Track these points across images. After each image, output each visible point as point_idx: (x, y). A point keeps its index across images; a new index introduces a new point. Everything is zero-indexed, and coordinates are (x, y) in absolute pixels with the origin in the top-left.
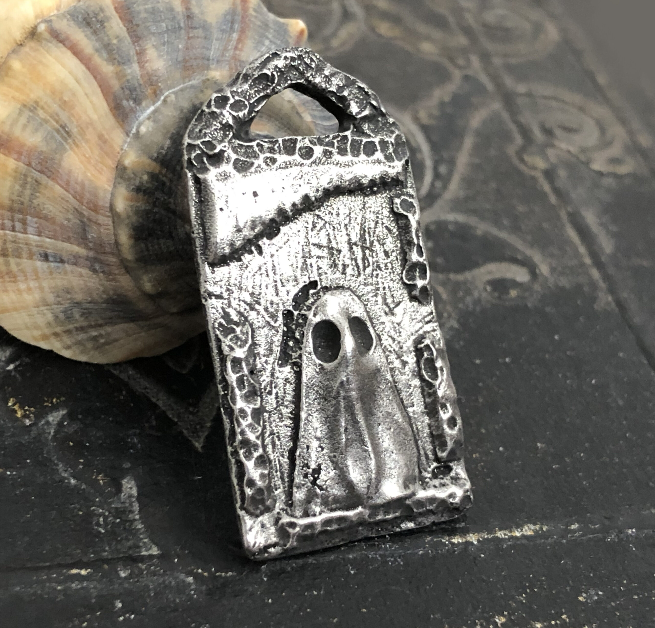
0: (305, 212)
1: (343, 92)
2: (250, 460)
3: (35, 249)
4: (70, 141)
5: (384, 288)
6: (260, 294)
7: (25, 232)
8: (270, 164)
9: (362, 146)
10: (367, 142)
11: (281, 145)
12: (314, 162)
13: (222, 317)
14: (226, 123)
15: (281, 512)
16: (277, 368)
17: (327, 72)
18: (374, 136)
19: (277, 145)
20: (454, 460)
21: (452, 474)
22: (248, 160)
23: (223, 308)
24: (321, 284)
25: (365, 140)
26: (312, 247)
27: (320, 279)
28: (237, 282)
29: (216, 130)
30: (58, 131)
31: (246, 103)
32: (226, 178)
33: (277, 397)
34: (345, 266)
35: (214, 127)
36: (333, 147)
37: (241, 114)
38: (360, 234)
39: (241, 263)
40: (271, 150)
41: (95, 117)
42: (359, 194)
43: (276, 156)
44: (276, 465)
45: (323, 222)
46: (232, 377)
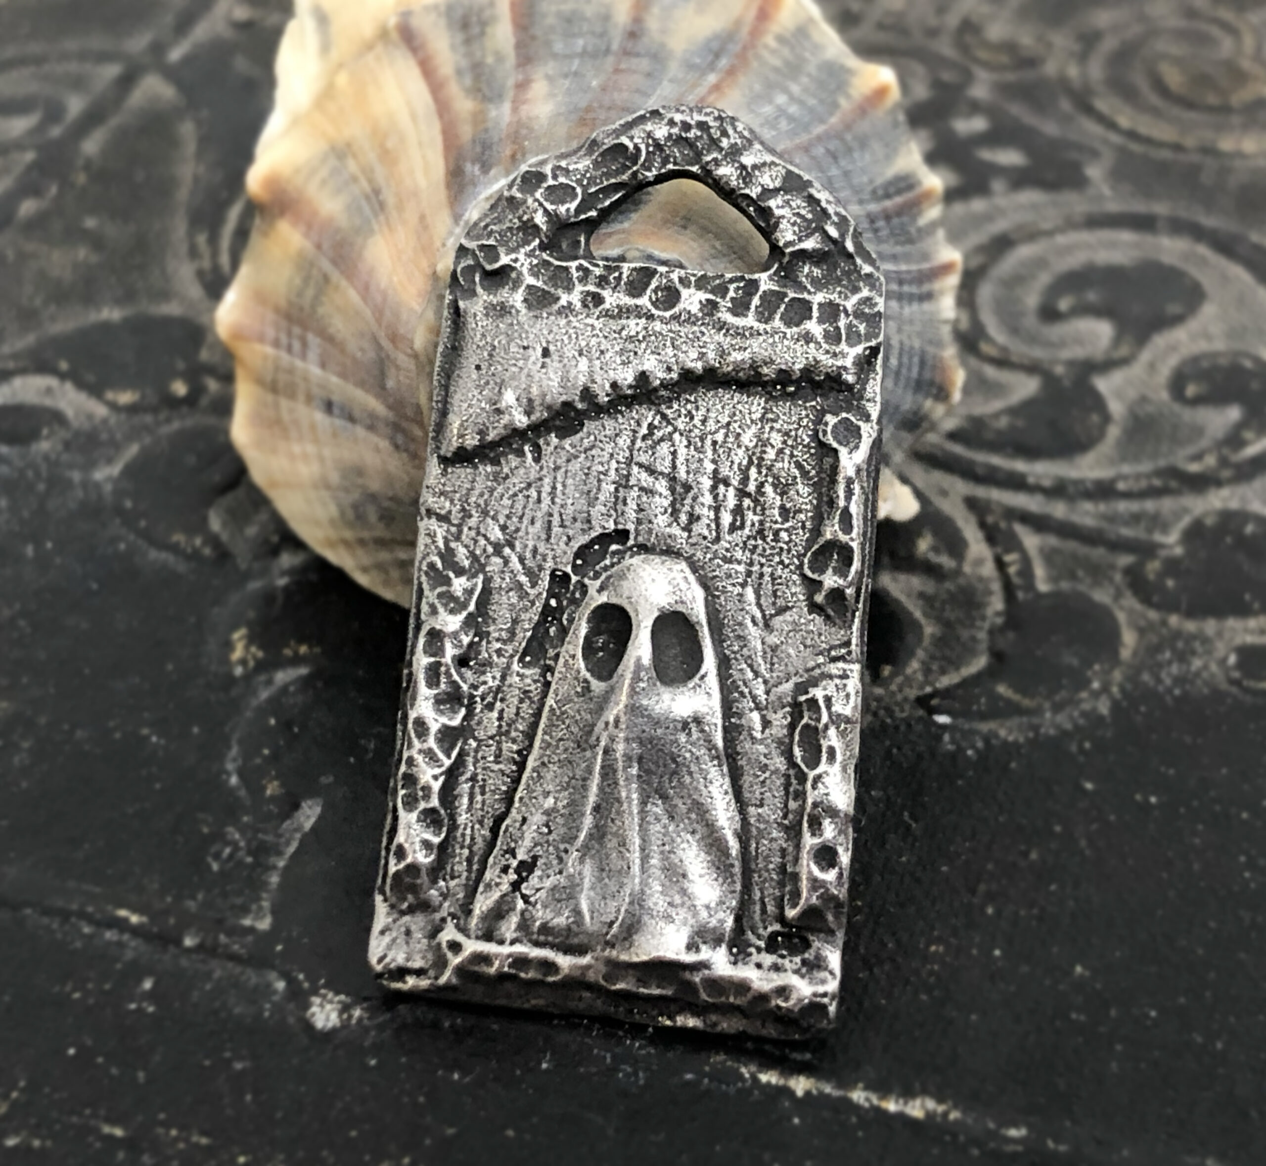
0: (640, 404)
1: (769, 199)
2: (411, 811)
3: (316, 391)
4: (382, 218)
5: (762, 575)
6: (518, 530)
7: (304, 356)
8: (591, 305)
9: (783, 307)
10: (793, 299)
11: (624, 276)
12: (676, 318)
13: (441, 555)
14: (528, 220)
15: (449, 919)
16: (516, 667)
17: (748, 160)
18: (812, 290)
19: (617, 274)
20: (820, 931)
21: (809, 955)
22: (552, 290)
23: (446, 539)
24: (636, 538)
25: (792, 295)
26: (635, 469)
27: (636, 530)
28: (481, 502)
29: (510, 229)
30: (367, 198)
31: (579, 190)
32: (502, 316)
33: (500, 718)
34: (693, 518)
35: (508, 225)
36: (723, 297)
37: (562, 209)
38: (740, 464)
39: (498, 468)
40: (600, 282)
41: (422, 182)
42: (757, 393)
43: (606, 293)
44: (463, 835)
45: (670, 429)
46: (421, 661)
